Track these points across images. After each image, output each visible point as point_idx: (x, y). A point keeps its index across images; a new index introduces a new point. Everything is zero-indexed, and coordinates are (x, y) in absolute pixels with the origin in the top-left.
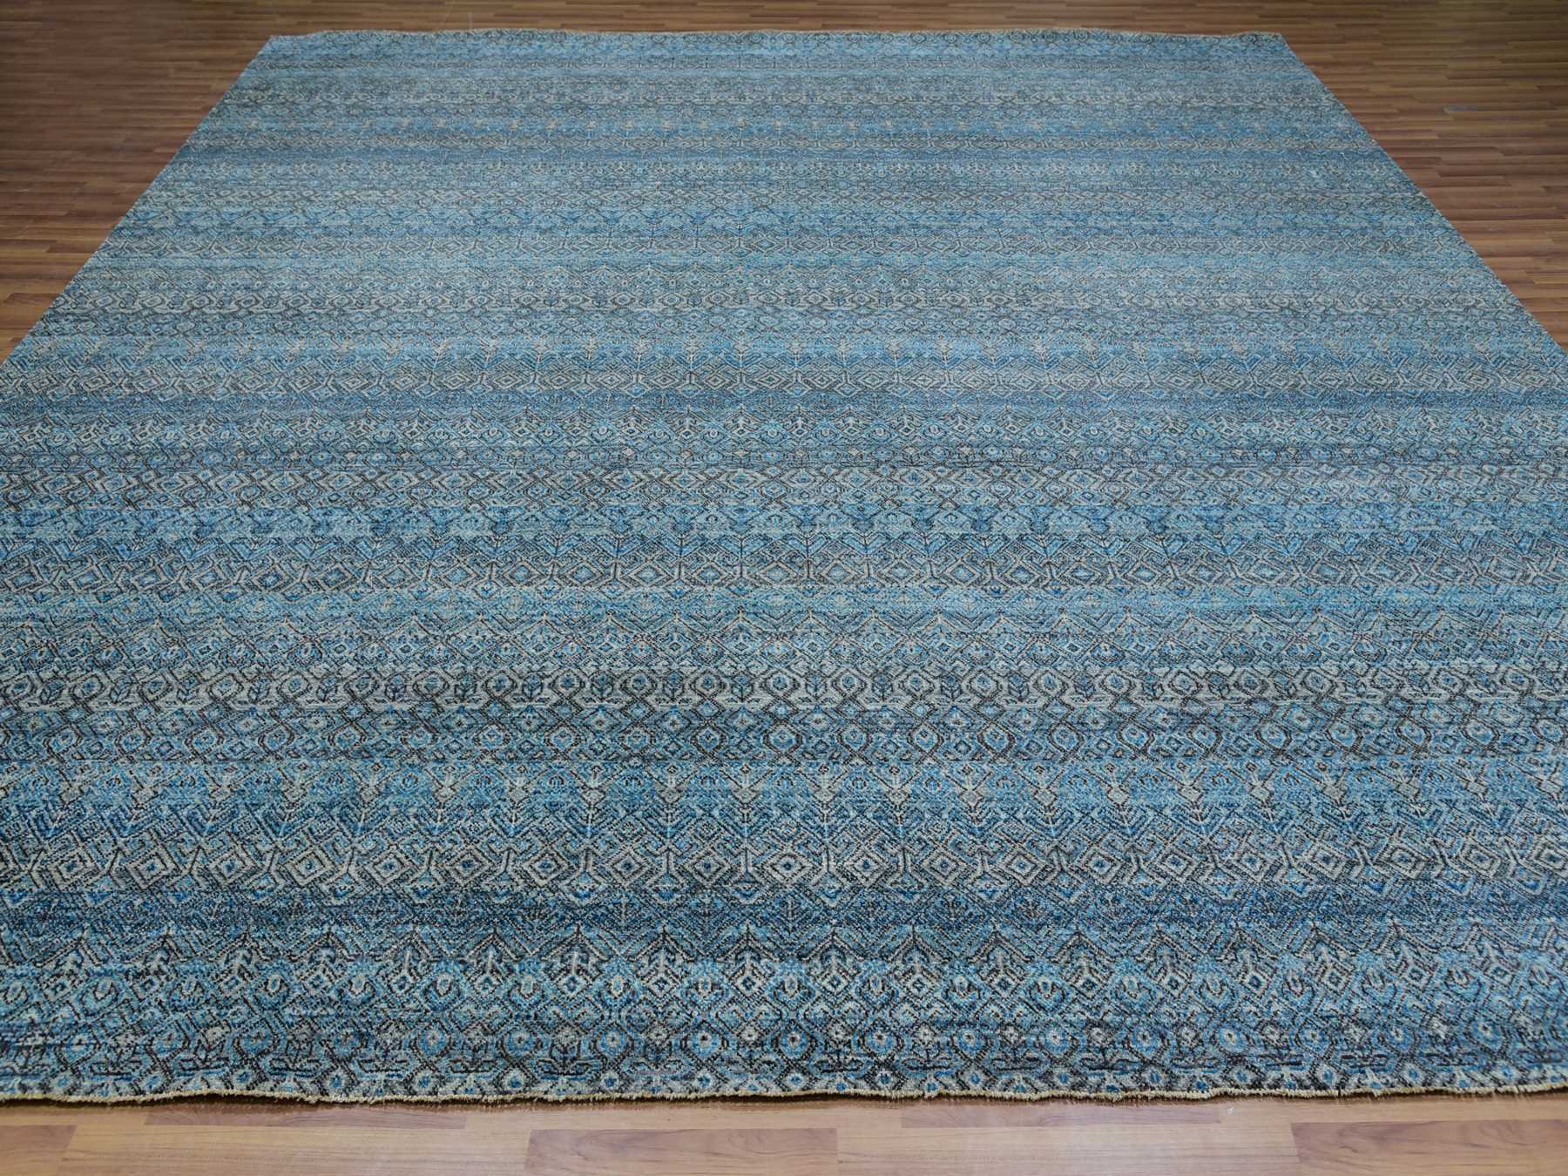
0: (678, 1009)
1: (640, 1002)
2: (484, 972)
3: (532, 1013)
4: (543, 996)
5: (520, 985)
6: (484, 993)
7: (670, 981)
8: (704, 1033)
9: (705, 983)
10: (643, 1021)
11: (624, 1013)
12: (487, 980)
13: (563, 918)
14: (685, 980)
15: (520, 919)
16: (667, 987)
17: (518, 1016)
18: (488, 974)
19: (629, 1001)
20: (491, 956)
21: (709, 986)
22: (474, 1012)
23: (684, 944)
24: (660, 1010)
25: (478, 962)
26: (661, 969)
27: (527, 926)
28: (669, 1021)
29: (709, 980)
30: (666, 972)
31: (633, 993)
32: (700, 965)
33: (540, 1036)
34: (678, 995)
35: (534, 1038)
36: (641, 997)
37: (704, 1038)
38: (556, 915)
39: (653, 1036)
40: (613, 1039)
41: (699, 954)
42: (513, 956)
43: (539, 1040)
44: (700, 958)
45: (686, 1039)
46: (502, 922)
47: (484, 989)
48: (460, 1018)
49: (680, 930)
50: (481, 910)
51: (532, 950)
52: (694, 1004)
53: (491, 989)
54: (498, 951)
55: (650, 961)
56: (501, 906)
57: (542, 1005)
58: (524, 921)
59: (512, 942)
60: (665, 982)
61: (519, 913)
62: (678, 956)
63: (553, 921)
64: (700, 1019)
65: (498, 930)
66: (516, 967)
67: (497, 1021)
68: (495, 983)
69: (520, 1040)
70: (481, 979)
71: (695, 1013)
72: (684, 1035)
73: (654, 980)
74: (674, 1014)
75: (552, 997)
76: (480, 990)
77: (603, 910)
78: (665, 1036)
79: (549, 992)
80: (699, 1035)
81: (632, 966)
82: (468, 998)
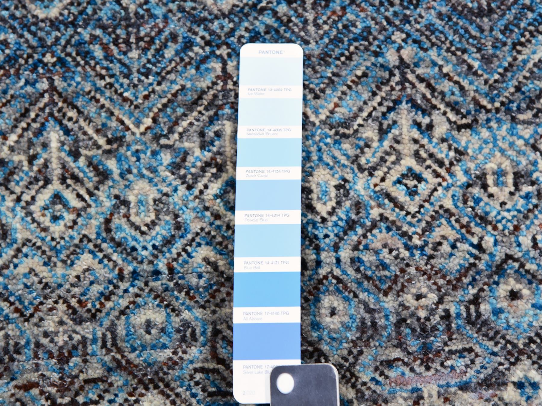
0: (452, 235)
1: (374, 225)
2: (47, 182)
3: (162, 266)
4: (178, 227)
5: (126, 203)
6: (57, 229)
7: (427, 175)
8: (512, 284)
9: (500, 174)
10: (384, 266)
11: (345, 254)
12: (57, 198)
13: (188, 45)
14: (457, 169)
15: (98, 52)
16: (423, 189)
17: (135, 274)
18: (56, 186)
19: (351, 225)
20: (54, 145)
21: (510, 179)
22: (44, 272)
23: (446, 86)
24: (417, 241)
25: (32, 159)
26: (407, 148)
27: (116, 68)
28: (438, 262)
29: (506, 165)
30: (417, 155)
31: (358, 206)
32: (485, 133)
33: (186, 315)
34: (448, 204)
35: (176, 321)
36: (375, 213)
37: (514, 295)
38: (174, 37)
39: (409, 299)
40: (333, 313)
41: (480, 107)
42: (102, 141)
43: (186, 324)
44: (483, 116)
45: (476, 301)
46: (61, 62)
47: (55, 219)
48: (17, 288)
49: (433, 54)
50: (12, 38)
51: (138, 124)
52: (484, 220)
53: (69, 217)
54: (67, 132)
55: (383, 132)
56: (54, 24)
57: (179, 245)
58: (109, 57)
59: (91, 109)
60: (419, 178)
61: (94, 38)
62: (437, 117)
63: (169, 53)
64: (500, 253)
65: (58, 82)
66: (112, 164)
67: (96, 289)
68: (75, 203)
69: (149, 325)
70: (44, 197)
71: (488, 242)
72: (473, 291)
73: (394, 175)
74: (446, 248)
75: (195, 227)
76: (46, 221)
77: (269, 20)
78: (433, 297)
79: (187, 216)
80: (503, 290)
81: (346, 146)
82: (26, 242)
